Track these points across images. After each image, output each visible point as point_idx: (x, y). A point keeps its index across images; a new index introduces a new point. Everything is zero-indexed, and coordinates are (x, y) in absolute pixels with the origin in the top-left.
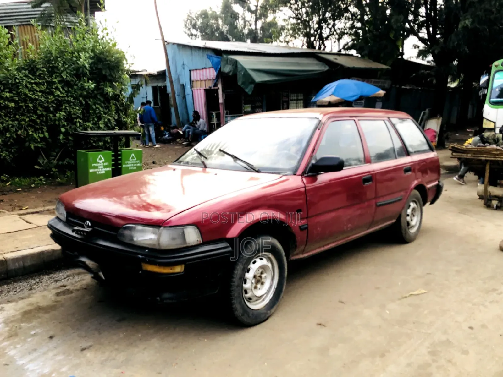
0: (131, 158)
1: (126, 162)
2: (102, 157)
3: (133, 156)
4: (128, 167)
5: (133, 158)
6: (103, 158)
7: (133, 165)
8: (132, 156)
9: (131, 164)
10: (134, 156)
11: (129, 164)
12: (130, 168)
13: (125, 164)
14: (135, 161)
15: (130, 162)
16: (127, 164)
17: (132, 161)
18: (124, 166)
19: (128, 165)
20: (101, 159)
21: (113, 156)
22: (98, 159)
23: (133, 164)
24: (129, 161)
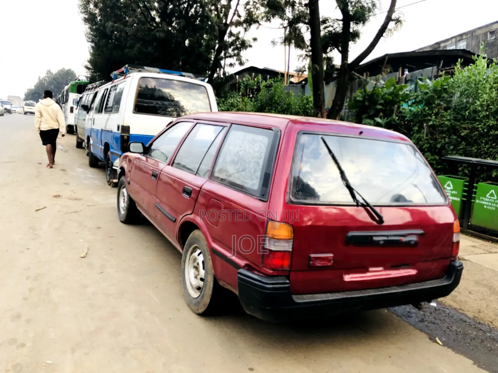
0: (488, 194)
1: (481, 198)
2: (451, 184)
3: (492, 192)
4: (484, 205)
5: (492, 195)
6: (451, 186)
7: (490, 204)
8: (490, 192)
9: (489, 202)
10: (494, 193)
11: (485, 201)
12: (485, 207)
13: (479, 199)
14: (495, 200)
15: (487, 199)
16: (482, 200)
17: (490, 199)
18: (477, 201)
19: (483, 203)
20: (449, 186)
21: (465, 186)
22: (446, 185)
23: (492, 203)
24: (486, 197)
